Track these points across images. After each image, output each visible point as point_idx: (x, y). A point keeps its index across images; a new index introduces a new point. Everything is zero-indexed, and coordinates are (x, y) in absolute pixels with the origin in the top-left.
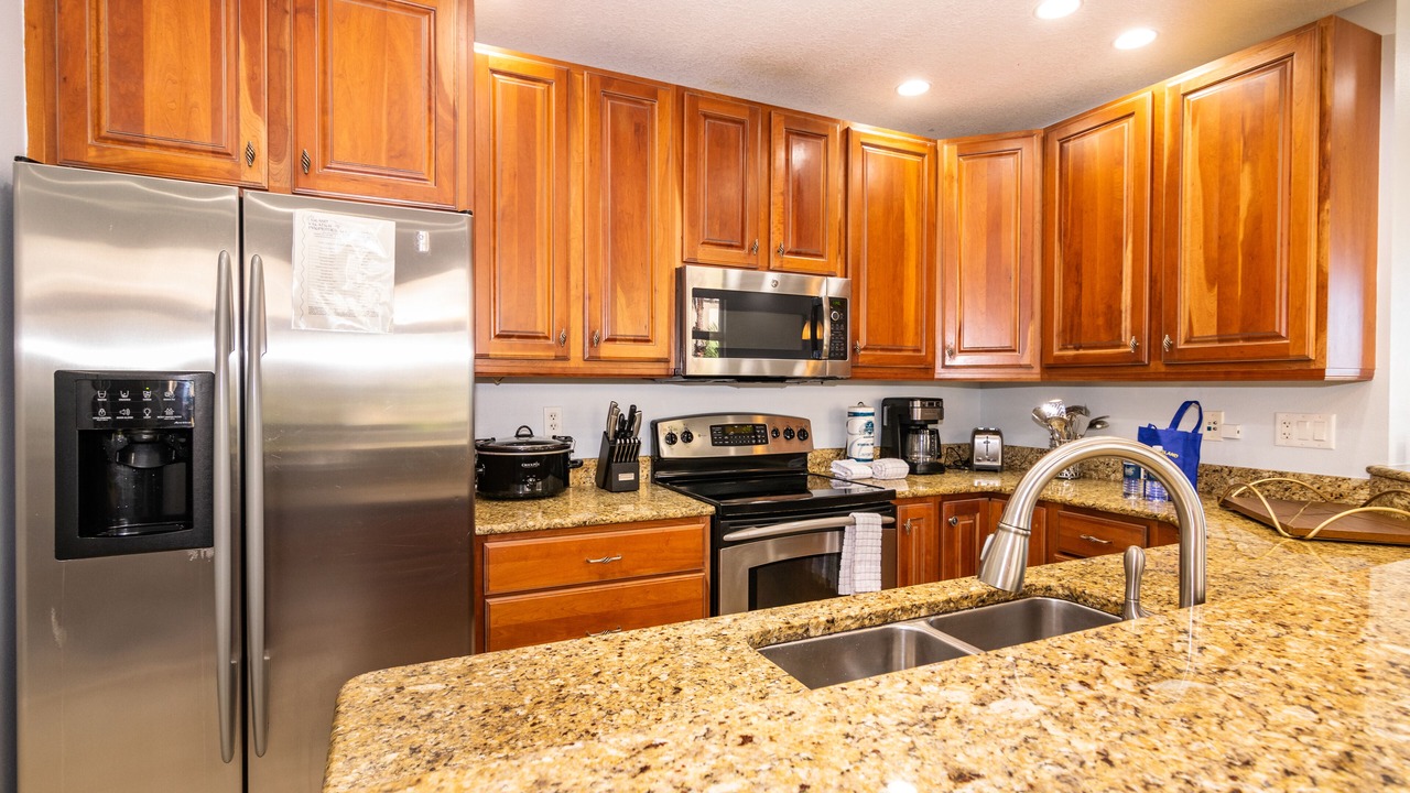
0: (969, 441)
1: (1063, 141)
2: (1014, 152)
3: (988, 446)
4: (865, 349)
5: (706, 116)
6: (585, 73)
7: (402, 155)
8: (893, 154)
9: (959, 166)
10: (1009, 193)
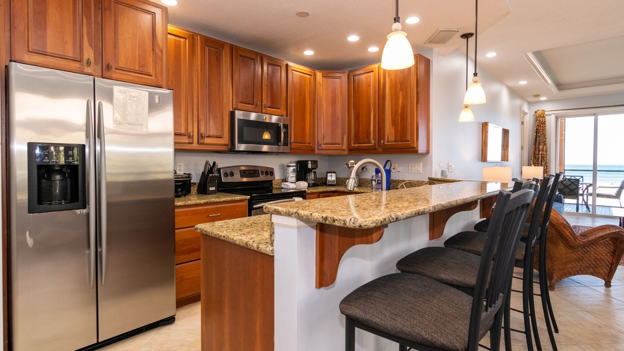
0: (325, 176)
1: (354, 76)
2: (339, 78)
3: (332, 178)
4: (293, 143)
5: (241, 56)
6: (199, 36)
7: (143, 66)
8: (302, 74)
9: (322, 80)
10: (338, 91)
